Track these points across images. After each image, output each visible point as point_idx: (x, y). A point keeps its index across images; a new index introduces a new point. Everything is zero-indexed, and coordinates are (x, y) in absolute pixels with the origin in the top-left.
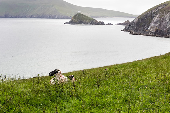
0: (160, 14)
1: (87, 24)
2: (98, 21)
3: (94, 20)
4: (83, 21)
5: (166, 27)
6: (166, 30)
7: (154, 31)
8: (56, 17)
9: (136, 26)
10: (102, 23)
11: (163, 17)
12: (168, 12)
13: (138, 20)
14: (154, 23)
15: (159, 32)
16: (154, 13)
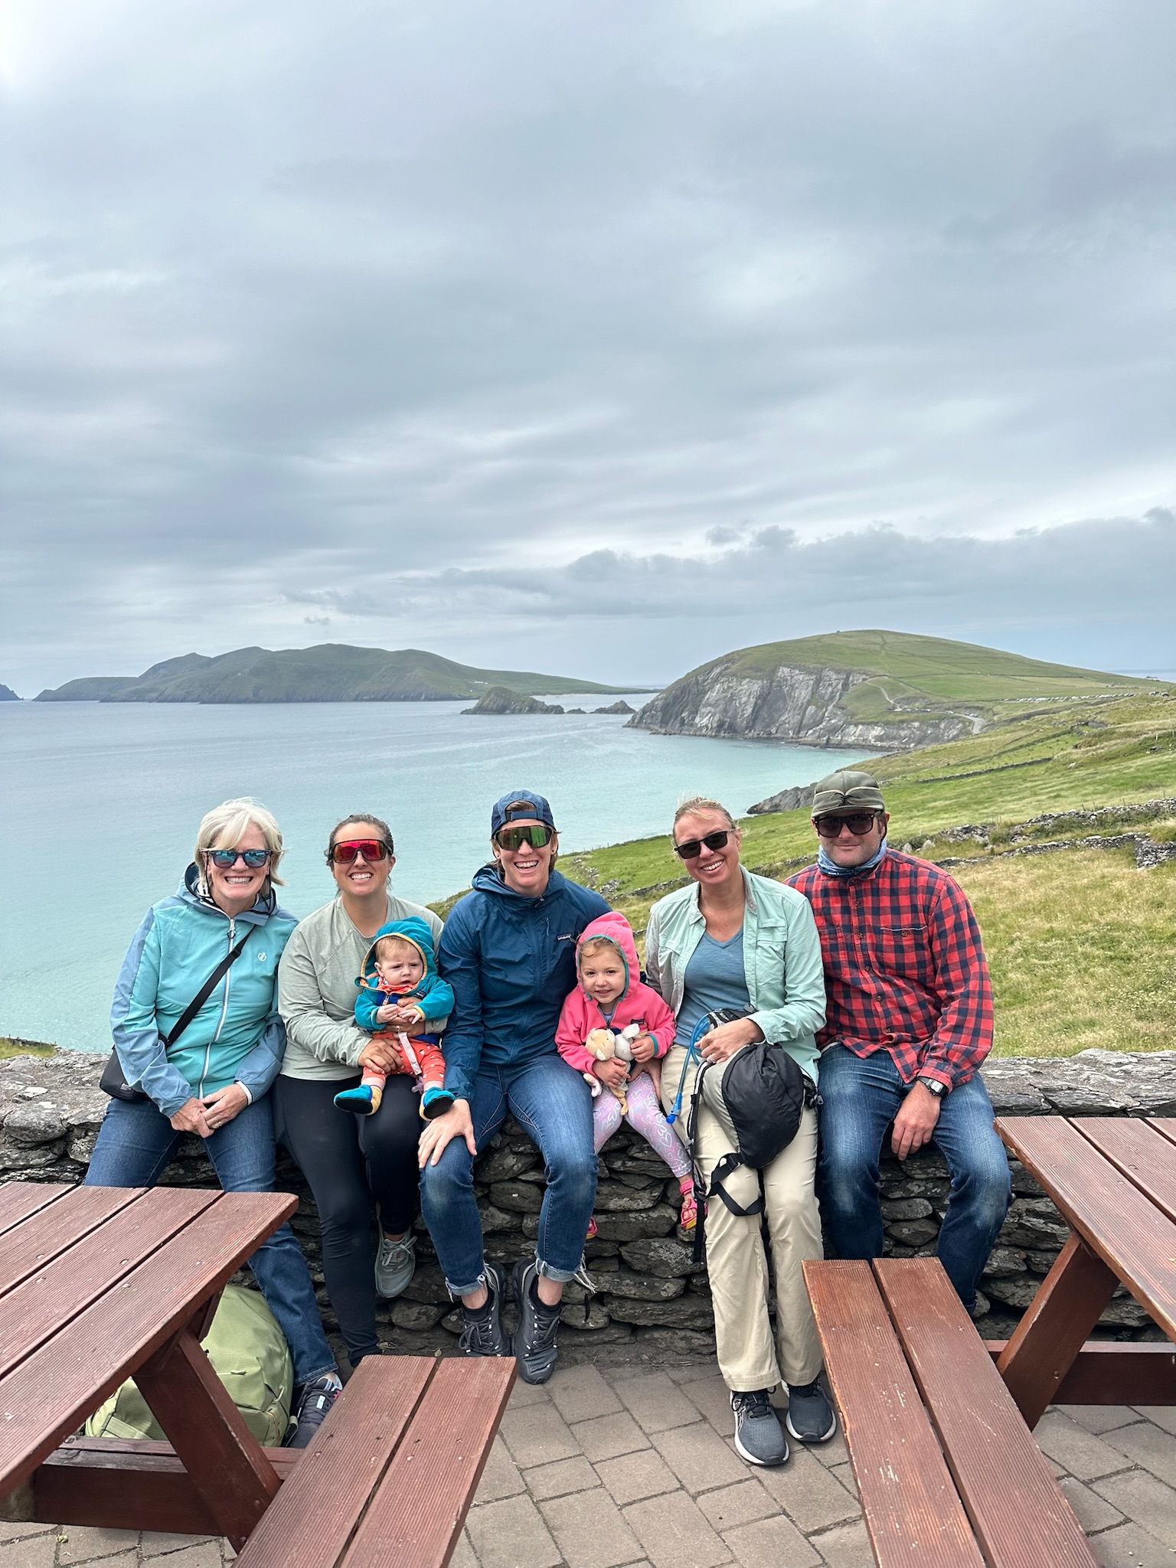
0: (723, 683)
1: (520, 711)
2: (548, 704)
3: (535, 701)
4: (510, 704)
5: (743, 715)
6: (742, 722)
7: (715, 725)
8: (423, 697)
9: (660, 714)
10: (558, 710)
11: (731, 691)
12: (744, 678)
13: (666, 699)
14: (710, 705)
15: (726, 726)
16: (705, 681)
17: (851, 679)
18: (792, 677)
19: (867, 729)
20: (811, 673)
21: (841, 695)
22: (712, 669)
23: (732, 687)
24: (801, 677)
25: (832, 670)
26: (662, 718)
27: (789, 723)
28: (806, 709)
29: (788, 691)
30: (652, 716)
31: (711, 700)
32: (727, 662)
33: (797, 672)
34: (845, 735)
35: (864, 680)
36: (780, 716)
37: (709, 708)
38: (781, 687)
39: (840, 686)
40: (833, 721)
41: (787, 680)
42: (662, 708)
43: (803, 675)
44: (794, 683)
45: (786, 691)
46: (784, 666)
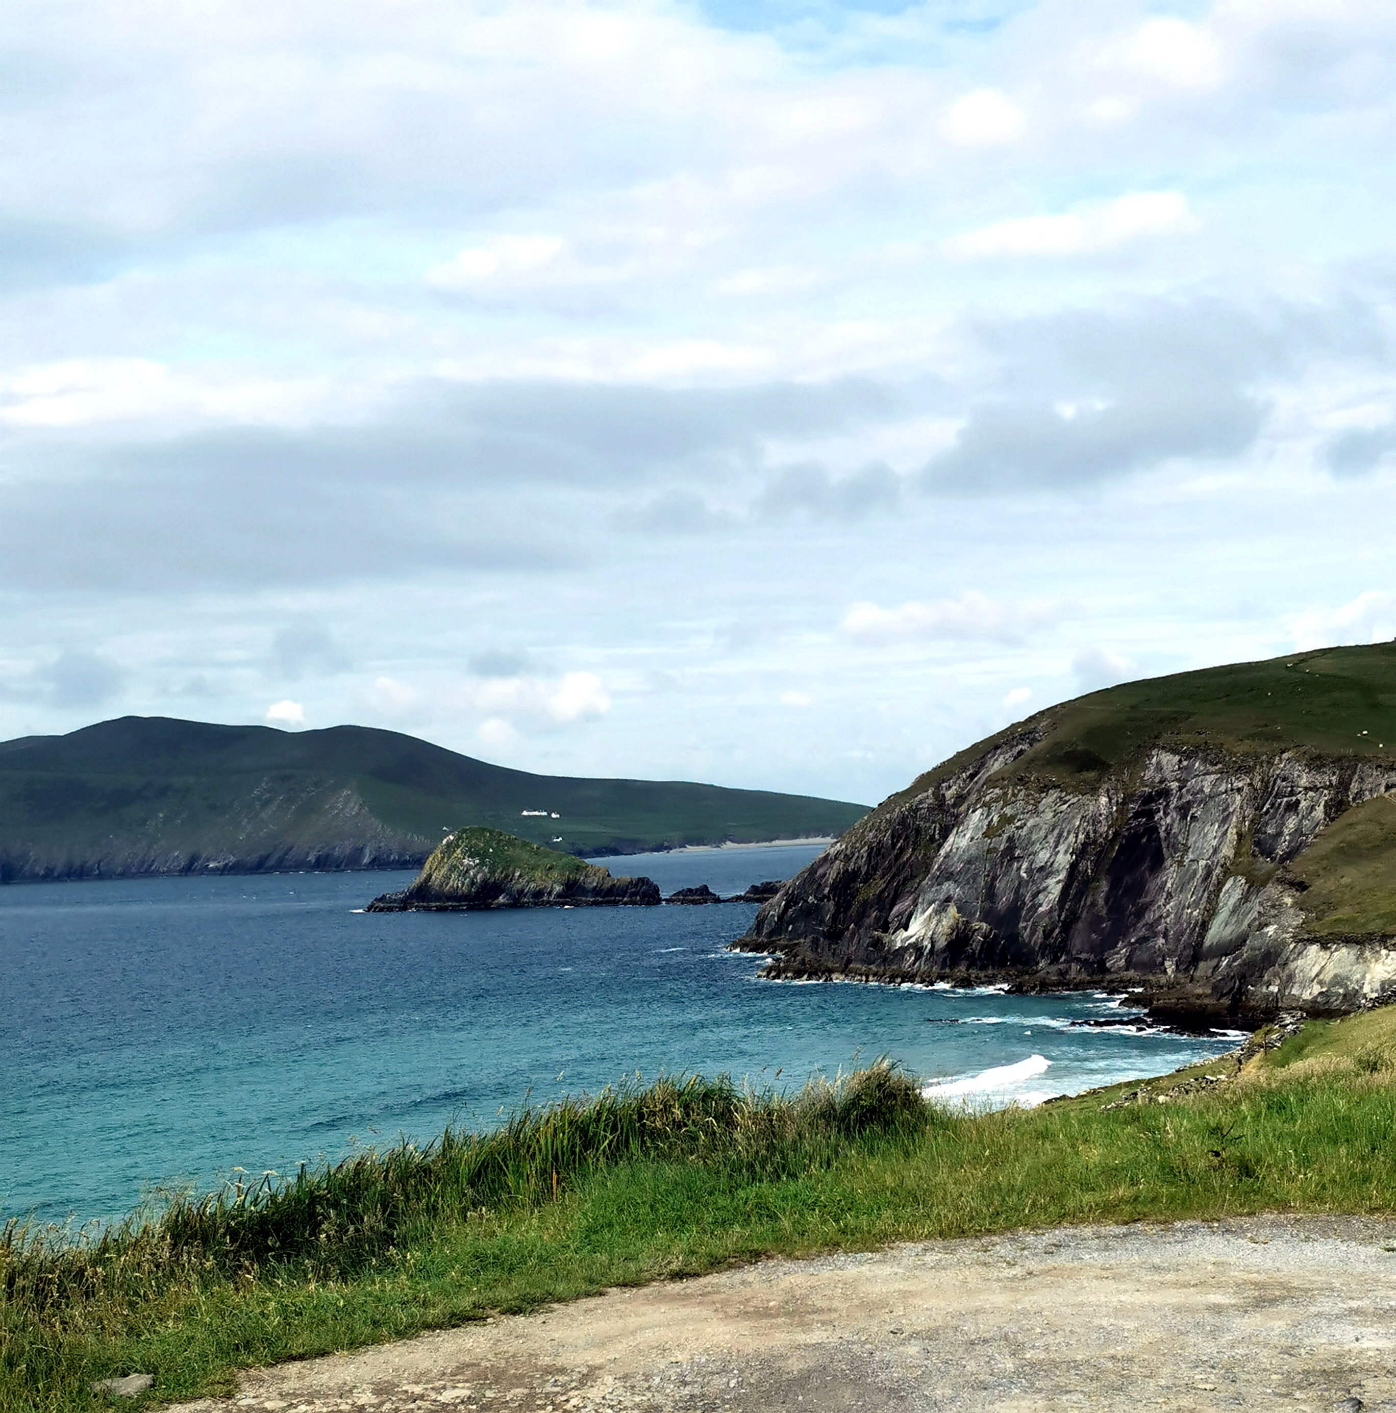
0: (989, 805)
4: (509, 877)
5: (1036, 907)
6: (1032, 932)
7: (942, 943)
9: (829, 905)
12: (1045, 789)
14: (945, 875)
15: (976, 946)
16: (960, 799)
18: (1184, 783)
19: (1359, 958)
20: (1239, 770)
23: (1012, 819)
24: (1208, 783)
25: (1302, 756)
27: (1165, 934)
28: (1219, 884)
29: (1169, 827)
31: (954, 858)
33: (1199, 765)
34: (1291, 979)
36: (1142, 911)
38: (1151, 815)
39: (1320, 810)
40: (1271, 930)
41: (1169, 793)
43: (1213, 777)
44: (1188, 802)
45: (1164, 828)
46: (1163, 748)
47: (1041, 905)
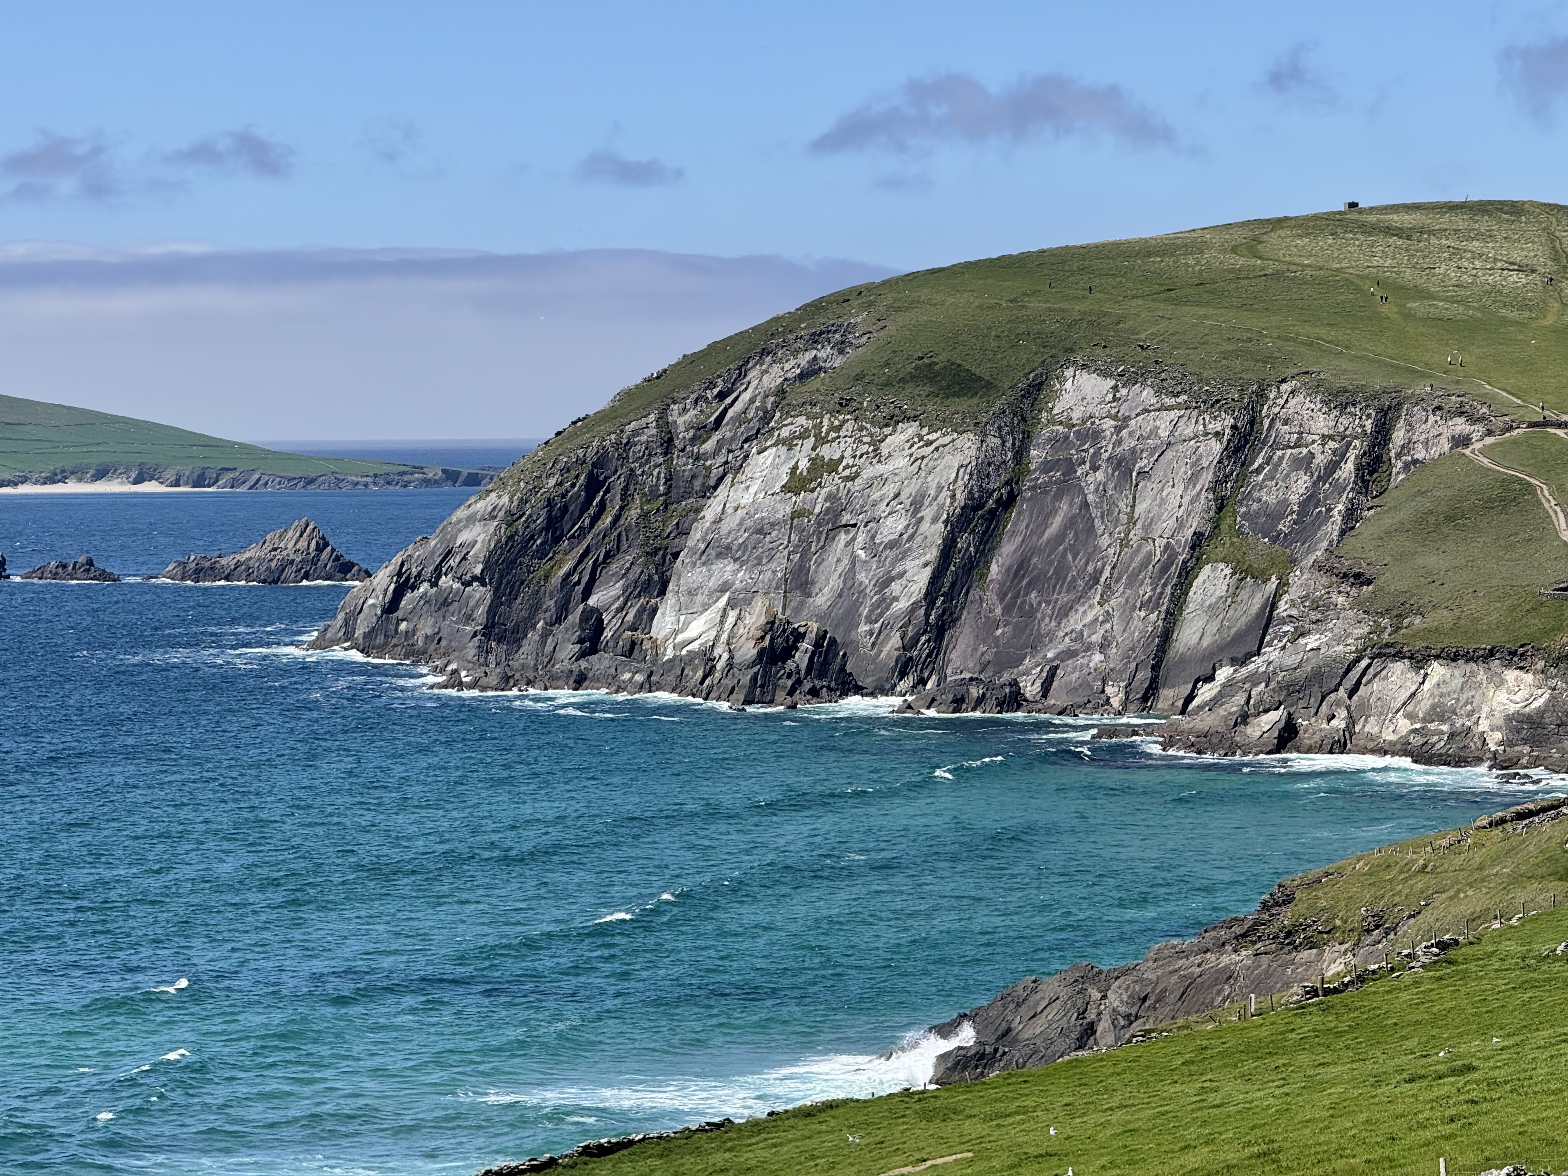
0: (790, 443)
6: (882, 639)
7: (748, 650)
9: (482, 592)
11: (831, 483)
12: (894, 421)
13: (511, 518)
14: (724, 552)
15: (801, 658)
16: (702, 431)
17: (1399, 436)
18: (1123, 422)
19: (1468, 682)
20: (1216, 404)
21: (1351, 514)
22: (742, 372)
23: (833, 466)
24: (1164, 423)
25: (1315, 388)
26: (492, 611)
27: (1103, 647)
28: (1187, 576)
29: (1102, 490)
30: (444, 603)
31: (730, 523)
32: (815, 340)
33: (1147, 396)
34: (1365, 710)
35: (1462, 441)
36: (1064, 612)
37: (725, 570)
38: (1070, 467)
39: (1348, 469)
40: (1311, 641)
41: (1096, 435)
42: (488, 565)
43: (1174, 414)
44: (1133, 451)
45: (1092, 488)
46: (1084, 367)
47: (896, 599)
